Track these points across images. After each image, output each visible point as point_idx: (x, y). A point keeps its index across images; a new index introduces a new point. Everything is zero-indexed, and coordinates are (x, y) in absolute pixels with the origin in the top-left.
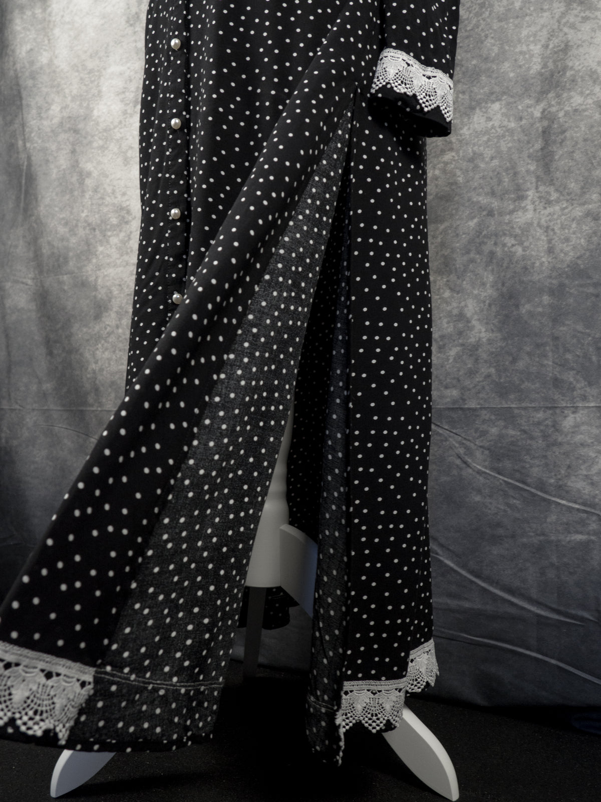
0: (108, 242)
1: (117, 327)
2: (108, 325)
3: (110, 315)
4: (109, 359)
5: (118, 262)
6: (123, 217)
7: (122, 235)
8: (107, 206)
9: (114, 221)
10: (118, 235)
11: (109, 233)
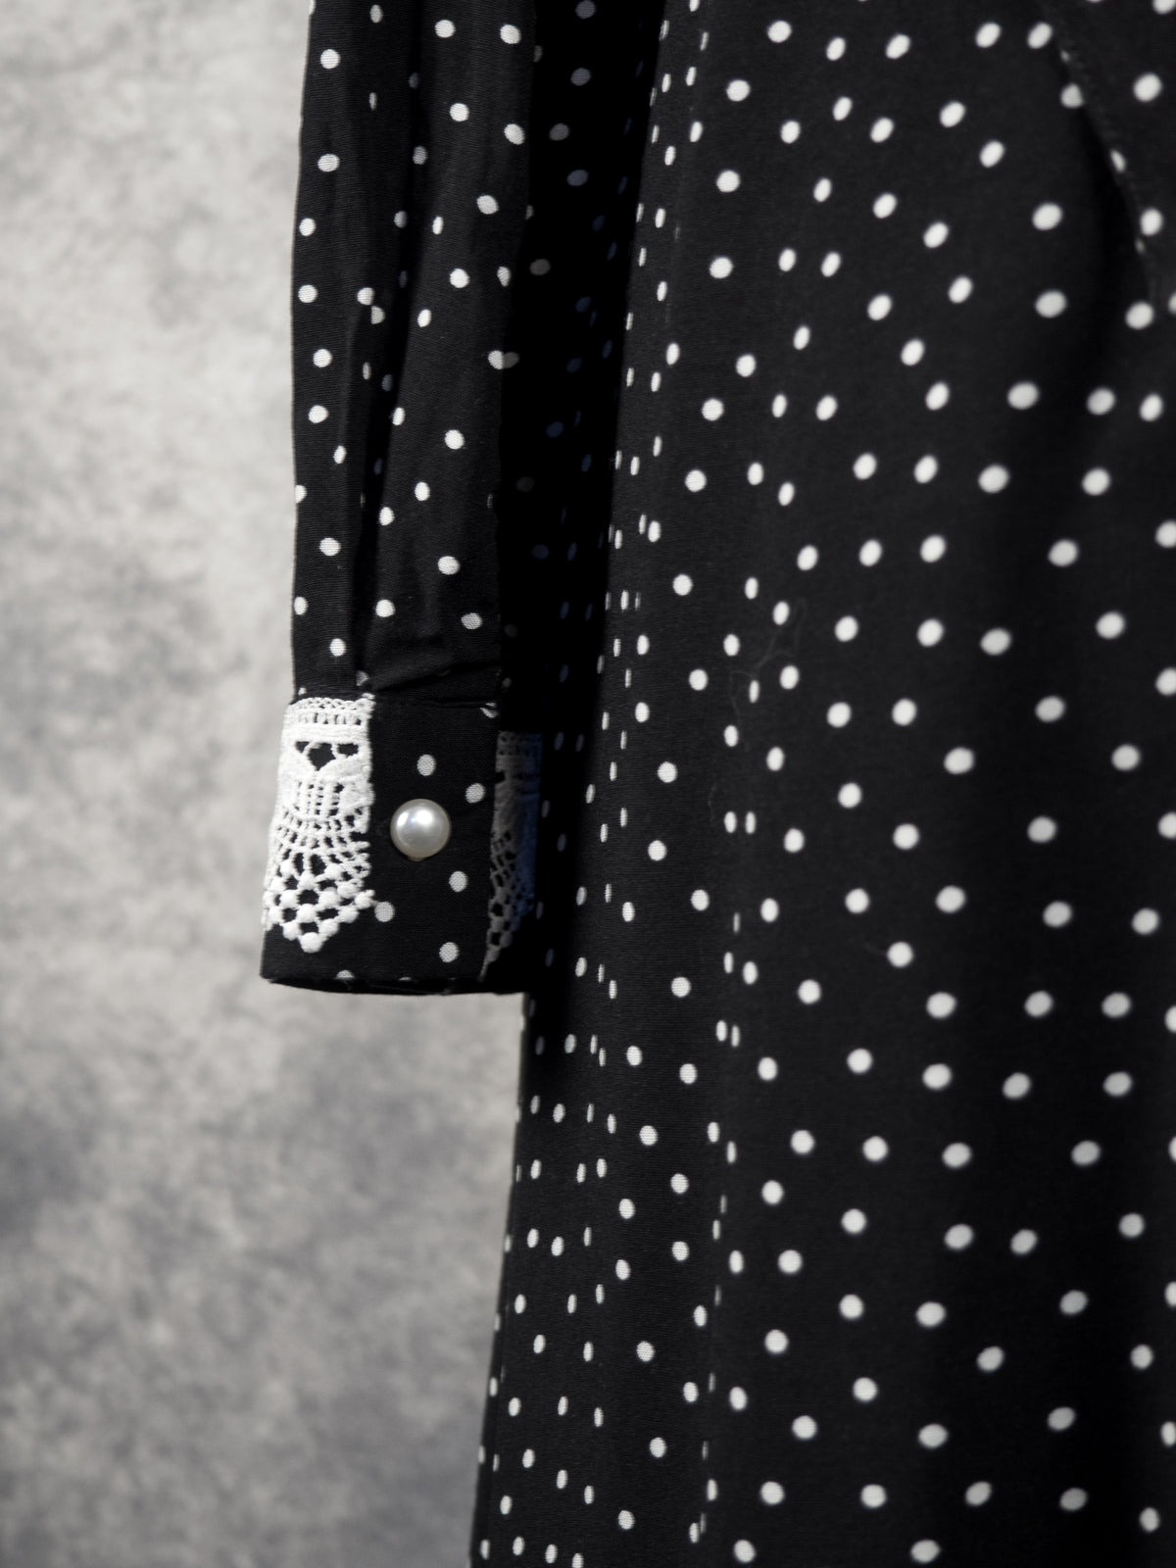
0: (59, 773)
1: (141, 1308)
2: (81, 1285)
3: (85, 1227)
4: (92, 1495)
5: (138, 912)
6: (162, 648)
7: (154, 752)
8: (45, 547)
9: (101, 654)
10: (122, 745)
11: (68, 725)
